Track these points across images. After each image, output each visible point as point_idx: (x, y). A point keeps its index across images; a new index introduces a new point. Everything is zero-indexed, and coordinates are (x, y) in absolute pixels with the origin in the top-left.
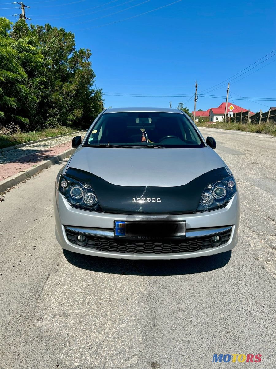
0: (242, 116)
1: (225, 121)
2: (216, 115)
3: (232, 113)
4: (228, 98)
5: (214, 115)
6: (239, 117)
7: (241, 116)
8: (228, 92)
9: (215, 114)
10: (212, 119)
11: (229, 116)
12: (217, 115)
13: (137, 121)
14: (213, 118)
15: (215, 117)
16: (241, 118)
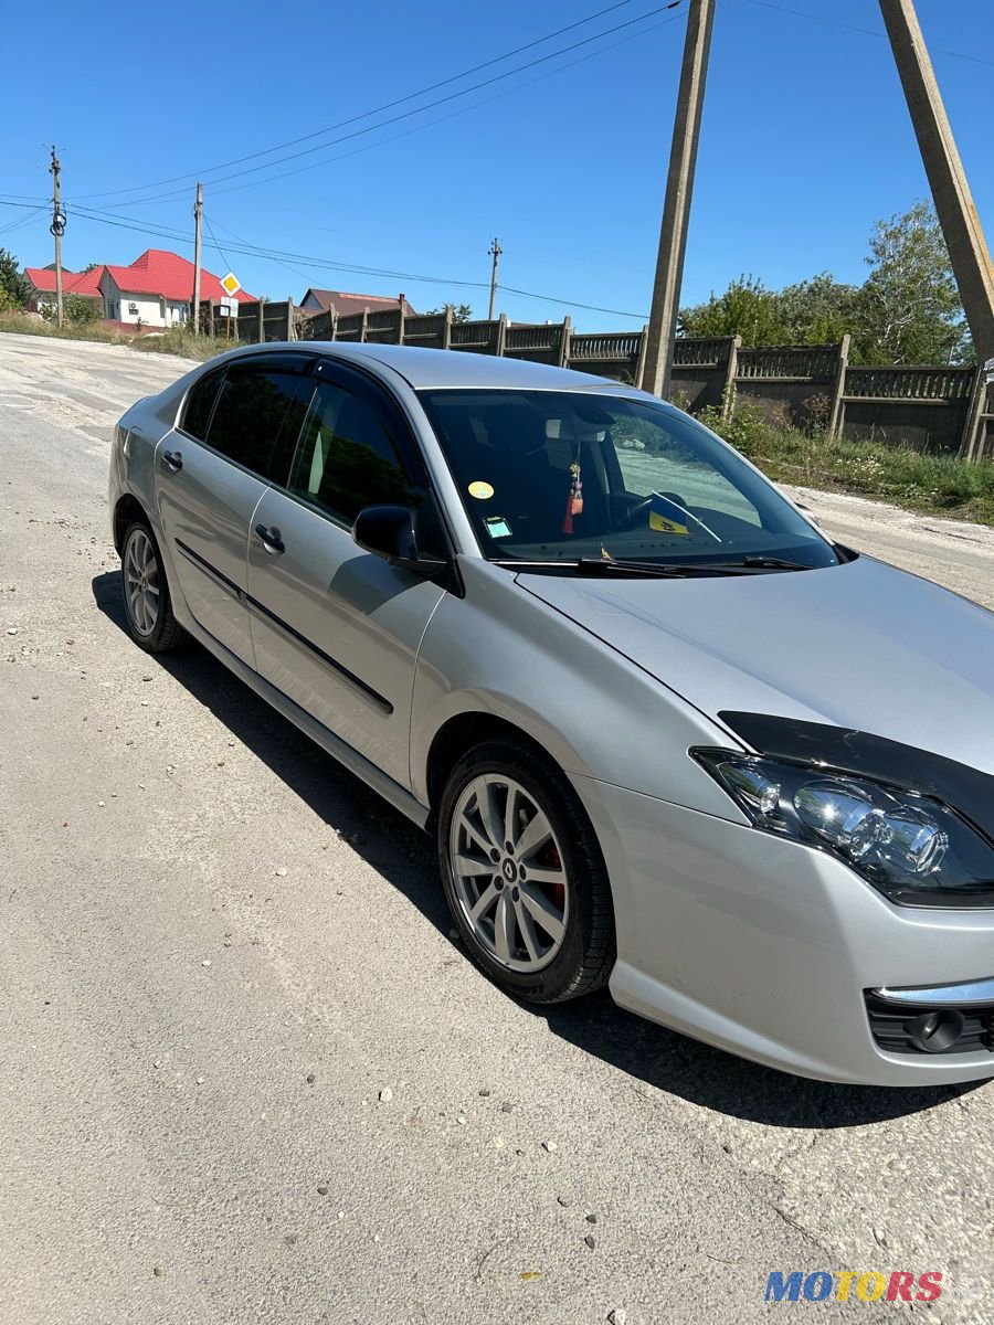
0: (262, 319)
1: (197, 327)
2: (128, 294)
3: (234, 304)
4: (200, 242)
5: (122, 295)
6: (252, 319)
7: (258, 319)
8: (201, 218)
9: (126, 292)
10: (114, 312)
11: (224, 312)
12: (134, 296)
13: (553, 430)
14: (118, 305)
15: (125, 305)
16: (258, 324)
